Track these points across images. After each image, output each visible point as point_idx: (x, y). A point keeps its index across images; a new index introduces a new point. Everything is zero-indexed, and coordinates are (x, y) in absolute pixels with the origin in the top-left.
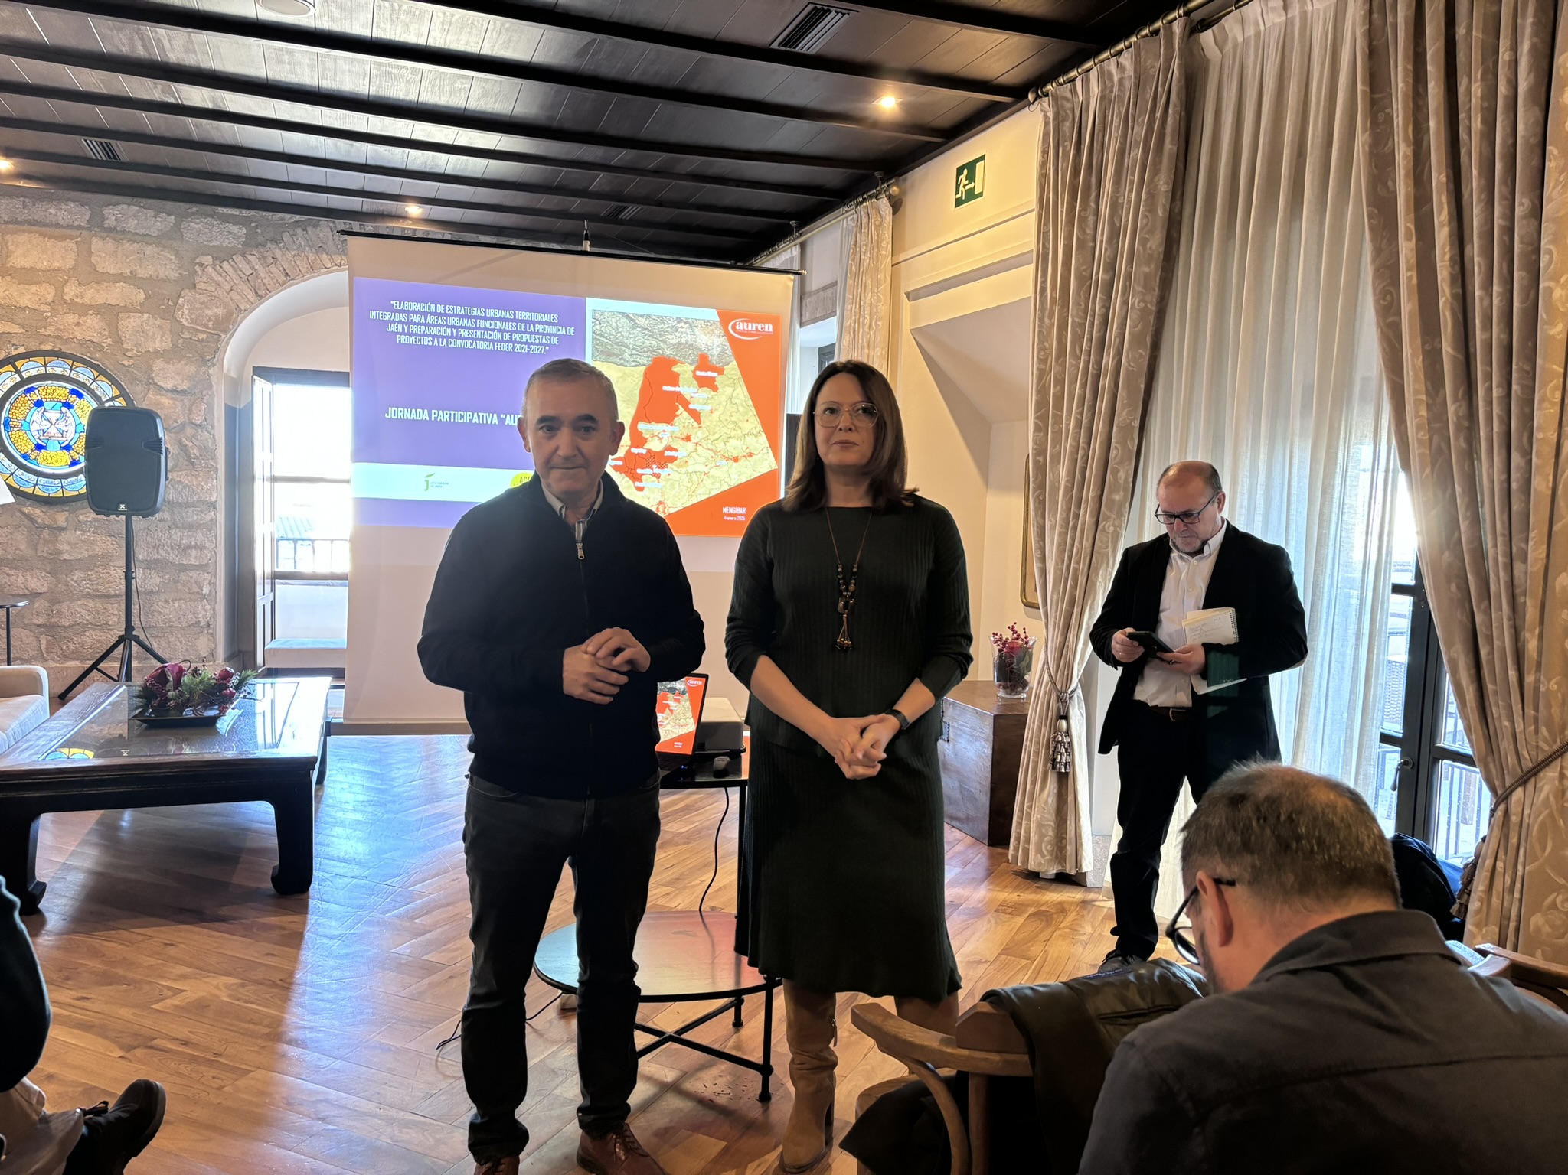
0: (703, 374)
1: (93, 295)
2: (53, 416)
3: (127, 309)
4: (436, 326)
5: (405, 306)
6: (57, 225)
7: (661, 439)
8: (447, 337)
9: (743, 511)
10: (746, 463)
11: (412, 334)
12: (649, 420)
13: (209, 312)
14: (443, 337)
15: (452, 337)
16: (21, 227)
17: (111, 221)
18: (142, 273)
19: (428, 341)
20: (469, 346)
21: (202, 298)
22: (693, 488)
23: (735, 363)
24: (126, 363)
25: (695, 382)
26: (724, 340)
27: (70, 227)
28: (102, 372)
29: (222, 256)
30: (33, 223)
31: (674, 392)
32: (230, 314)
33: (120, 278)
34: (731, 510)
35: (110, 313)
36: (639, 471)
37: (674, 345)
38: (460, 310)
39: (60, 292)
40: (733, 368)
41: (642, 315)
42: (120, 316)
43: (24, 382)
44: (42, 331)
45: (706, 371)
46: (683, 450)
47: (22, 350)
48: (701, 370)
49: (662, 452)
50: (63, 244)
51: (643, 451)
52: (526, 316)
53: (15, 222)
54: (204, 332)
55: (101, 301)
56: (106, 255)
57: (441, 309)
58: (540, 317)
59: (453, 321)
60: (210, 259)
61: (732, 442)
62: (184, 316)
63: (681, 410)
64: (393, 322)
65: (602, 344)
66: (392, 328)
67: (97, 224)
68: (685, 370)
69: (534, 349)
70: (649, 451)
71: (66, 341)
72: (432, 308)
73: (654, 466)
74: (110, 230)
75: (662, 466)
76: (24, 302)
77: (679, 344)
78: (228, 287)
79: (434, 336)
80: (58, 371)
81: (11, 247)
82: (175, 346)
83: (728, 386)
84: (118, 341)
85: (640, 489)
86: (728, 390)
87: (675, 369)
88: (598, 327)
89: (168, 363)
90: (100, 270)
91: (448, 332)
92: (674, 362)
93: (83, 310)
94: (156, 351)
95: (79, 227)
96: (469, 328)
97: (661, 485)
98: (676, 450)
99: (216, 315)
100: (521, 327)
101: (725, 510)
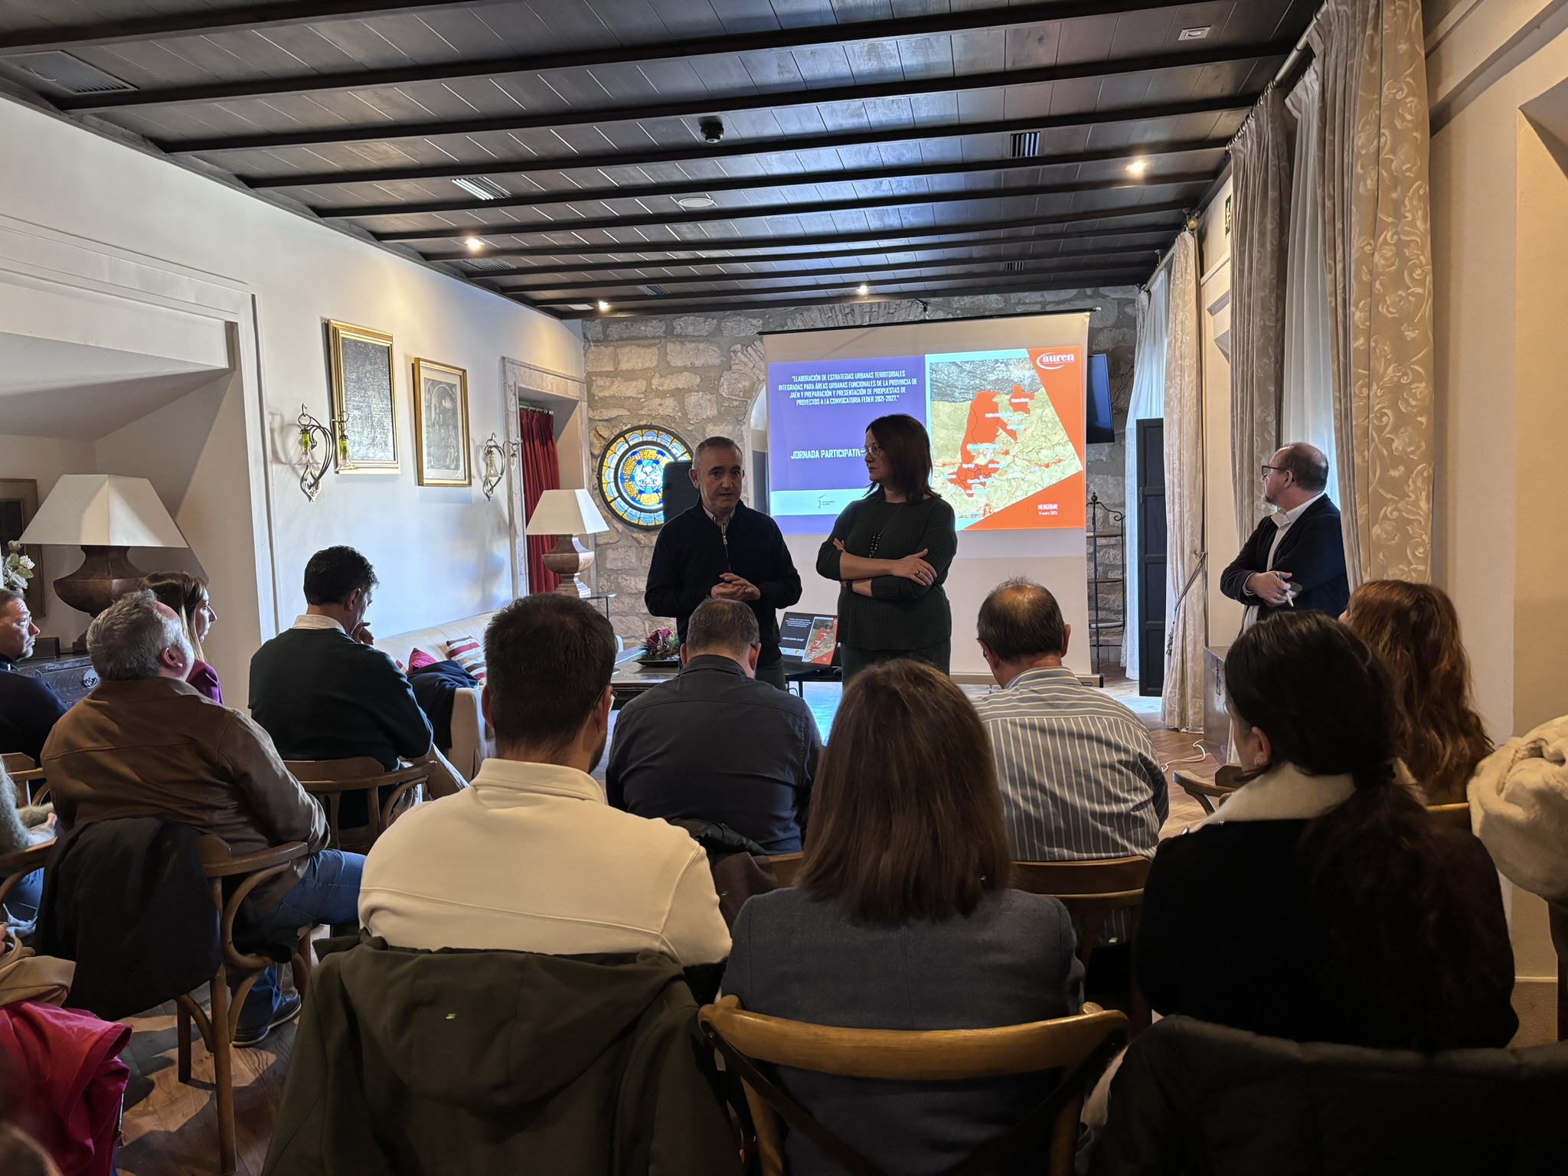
0: (1017, 400)
1: (670, 383)
2: (648, 469)
3: (689, 390)
4: (821, 390)
5: (802, 378)
6: (646, 338)
7: (985, 455)
8: (829, 397)
9: (1055, 506)
10: (1056, 467)
11: (807, 398)
12: (975, 442)
13: (740, 386)
14: (826, 397)
15: (833, 397)
16: (625, 342)
17: (678, 330)
18: (698, 363)
19: (816, 402)
20: (844, 402)
21: (736, 376)
22: (1013, 491)
23: (1043, 389)
24: (690, 428)
25: (1011, 408)
26: (1033, 372)
27: (653, 338)
28: (676, 437)
29: (747, 343)
30: (633, 338)
31: (995, 418)
32: (753, 385)
33: (685, 369)
34: (1045, 507)
35: (679, 394)
36: (969, 481)
37: (993, 381)
38: (837, 377)
39: (649, 384)
40: (1042, 393)
41: (967, 362)
42: (686, 396)
43: (631, 448)
44: (640, 412)
45: (1020, 398)
46: (1003, 462)
47: (629, 426)
48: (1015, 398)
49: (987, 465)
50: (650, 350)
51: (972, 466)
52: (883, 374)
53: (622, 339)
54: (737, 400)
55: (673, 387)
56: (677, 354)
57: (824, 377)
58: (893, 374)
59: (832, 386)
60: (739, 346)
61: (1044, 452)
62: (724, 391)
63: (1000, 430)
64: (794, 391)
65: (938, 388)
66: (793, 395)
67: (670, 335)
68: (1002, 399)
69: (889, 398)
70: (976, 465)
71: (654, 418)
72: (819, 378)
73: (981, 477)
74: (679, 336)
75: (987, 476)
76: (629, 394)
77: (997, 380)
78: (751, 365)
79: (820, 398)
80: (650, 439)
81: (620, 357)
82: (719, 412)
83: (1038, 408)
84: (685, 414)
85: (971, 495)
86: (1039, 411)
87: (994, 400)
88: (934, 376)
89: (715, 425)
90: (672, 365)
91: (830, 393)
92: (994, 395)
93: (662, 394)
94: (708, 418)
95: (659, 337)
96: (844, 389)
97: (986, 491)
98: (998, 463)
99: (744, 387)
100: (879, 383)
101: (1040, 507)
